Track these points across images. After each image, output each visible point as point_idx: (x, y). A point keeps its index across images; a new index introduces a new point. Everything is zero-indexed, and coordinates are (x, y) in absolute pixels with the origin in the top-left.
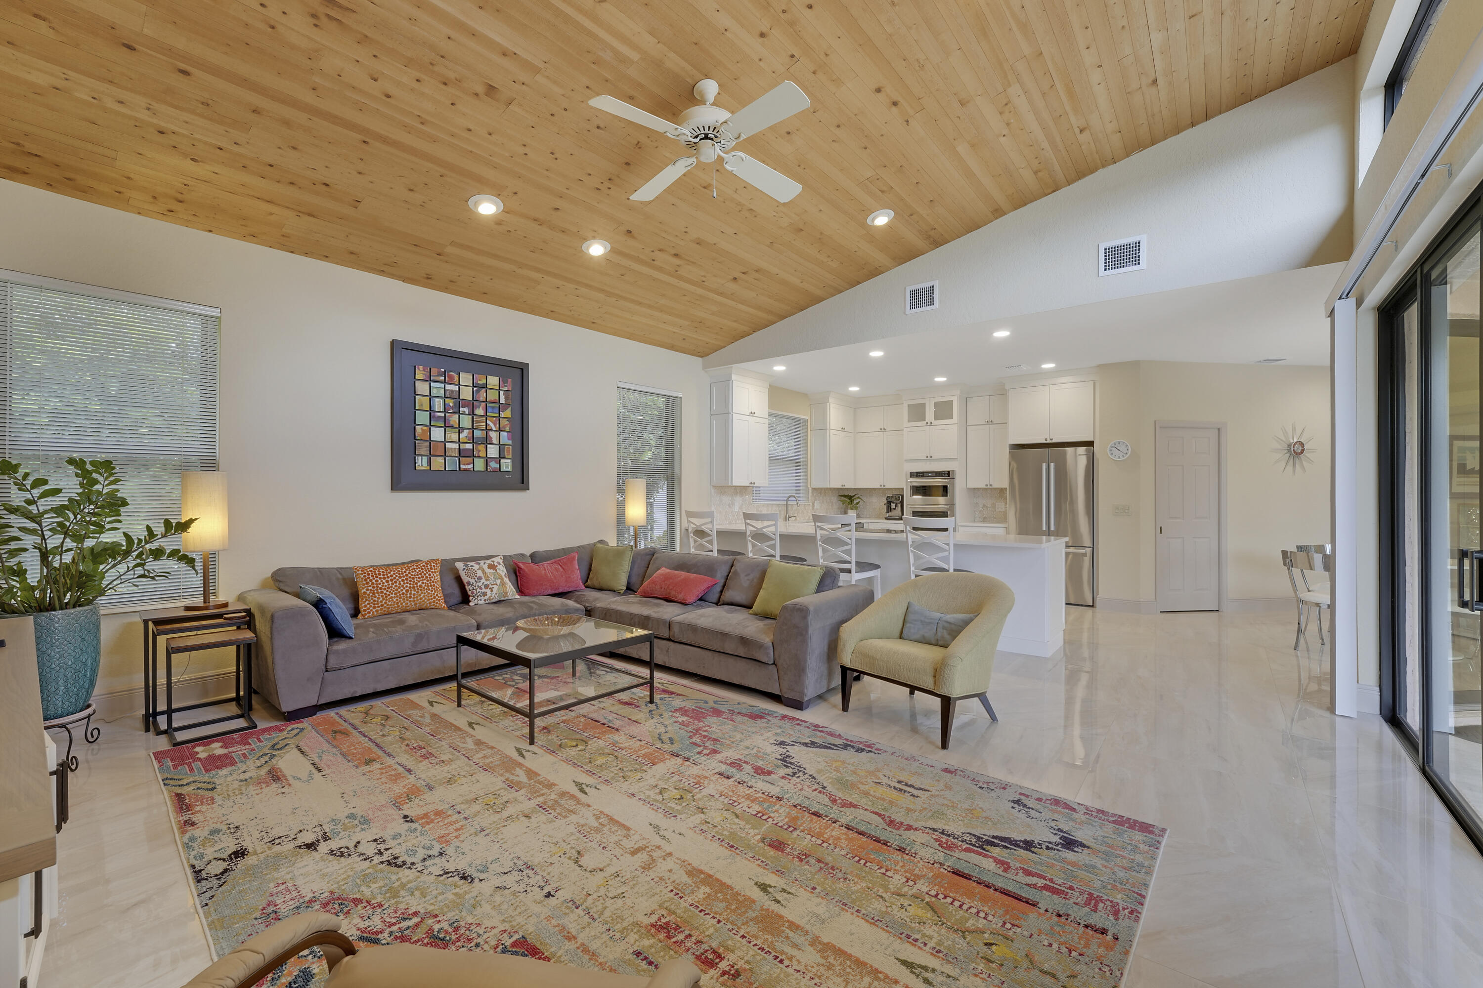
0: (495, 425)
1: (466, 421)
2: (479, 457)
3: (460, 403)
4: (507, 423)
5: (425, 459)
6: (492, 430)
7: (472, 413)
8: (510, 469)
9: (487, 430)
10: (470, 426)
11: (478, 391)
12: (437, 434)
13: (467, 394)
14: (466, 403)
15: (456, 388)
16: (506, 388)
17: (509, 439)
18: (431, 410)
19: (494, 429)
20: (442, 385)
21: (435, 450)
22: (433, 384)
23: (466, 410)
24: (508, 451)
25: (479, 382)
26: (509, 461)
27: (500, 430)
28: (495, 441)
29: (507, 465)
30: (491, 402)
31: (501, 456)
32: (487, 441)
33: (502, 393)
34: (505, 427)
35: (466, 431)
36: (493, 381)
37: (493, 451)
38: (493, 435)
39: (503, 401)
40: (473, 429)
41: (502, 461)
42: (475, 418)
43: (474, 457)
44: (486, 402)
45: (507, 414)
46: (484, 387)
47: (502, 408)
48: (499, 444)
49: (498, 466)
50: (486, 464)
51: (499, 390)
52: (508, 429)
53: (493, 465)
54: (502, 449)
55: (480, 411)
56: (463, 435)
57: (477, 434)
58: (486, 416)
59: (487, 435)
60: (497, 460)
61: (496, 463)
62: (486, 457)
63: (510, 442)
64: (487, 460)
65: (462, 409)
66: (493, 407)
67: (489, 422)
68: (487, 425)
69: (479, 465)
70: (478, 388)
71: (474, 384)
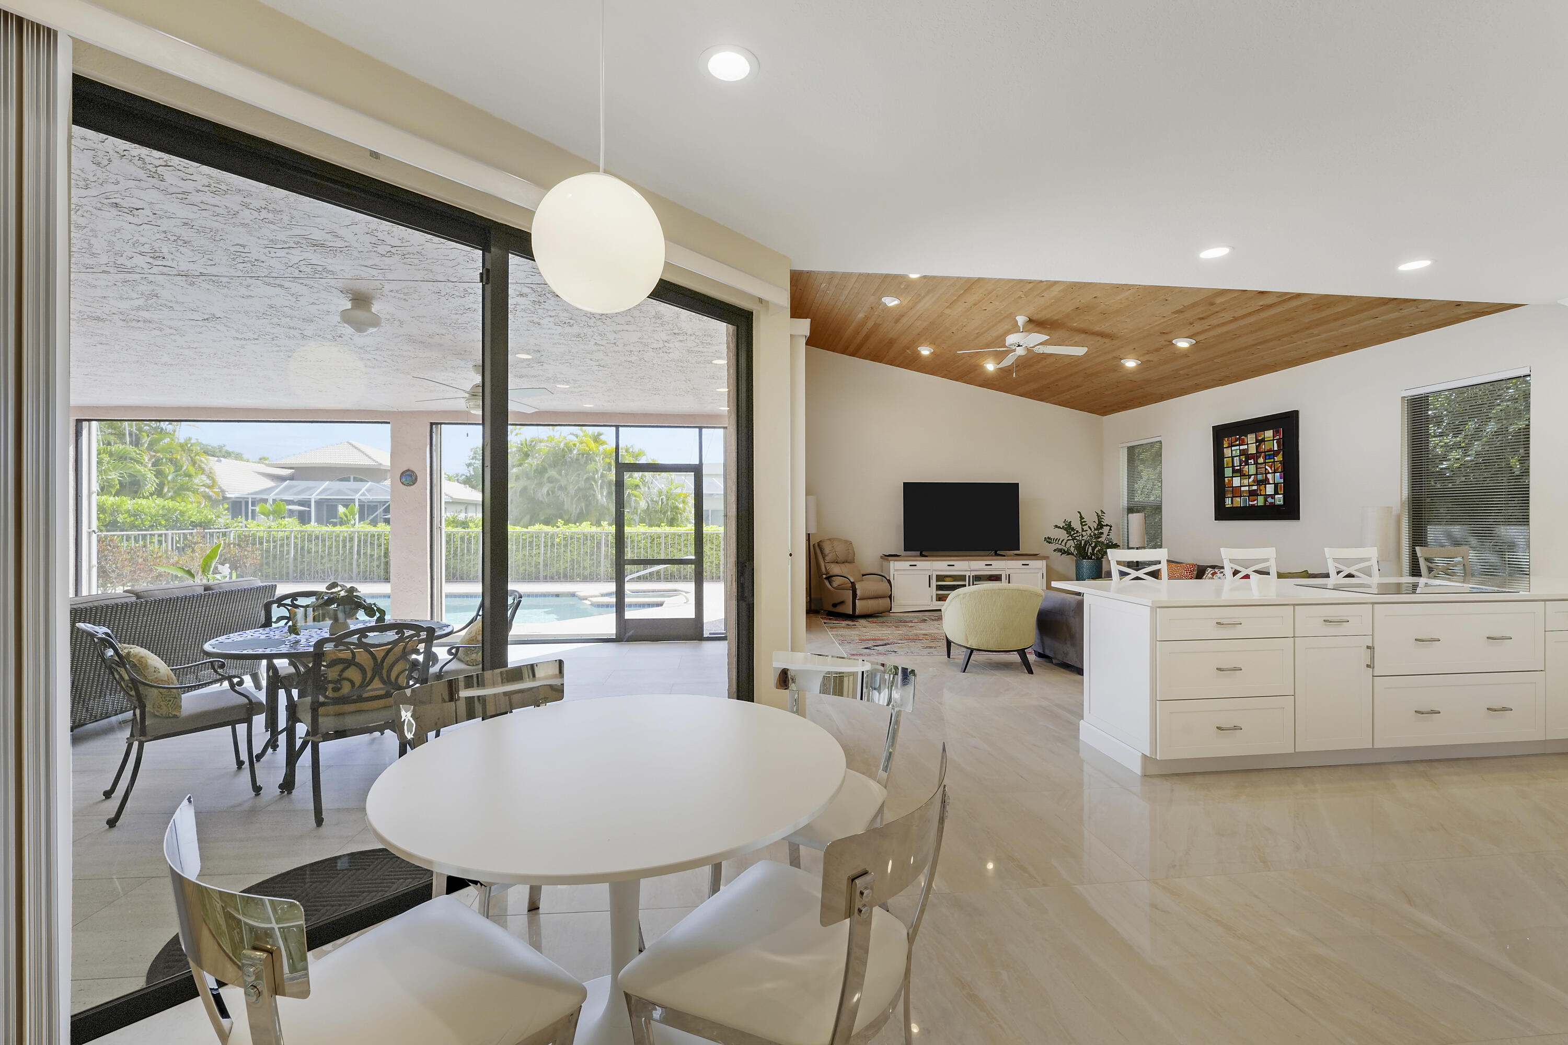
0: (1271, 469)
1: (1252, 469)
2: (1261, 495)
3: (1249, 457)
4: (1280, 465)
5: (1230, 499)
6: (1269, 473)
7: (1256, 463)
8: (1282, 503)
9: (1267, 473)
10: (1255, 473)
11: (1259, 445)
12: (1236, 482)
13: (1252, 450)
14: (1252, 456)
15: (1246, 447)
16: (1278, 437)
17: (1281, 478)
18: (1233, 466)
19: (1270, 472)
20: (1238, 447)
21: (1236, 492)
22: (1233, 448)
23: (1252, 461)
24: (1281, 488)
25: (1260, 438)
26: (1281, 496)
27: (1275, 472)
28: (1271, 482)
29: (1279, 499)
30: (1268, 452)
31: (1276, 493)
32: (1265, 482)
33: (1275, 441)
34: (1278, 469)
35: (1253, 477)
36: (1269, 434)
37: (1270, 489)
38: (1269, 476)
39: (1276, 448)
40: (1257, 474)
41: (1276, 496)
42: (1259, 466)
43: (1258, 495)
44: (1265, 452)
45: (1279, 458)
46: (1263, 440)
47: (1276, 453)
48: (1274, 483)
49: (1273, 501)
50: (1266, 500)
51: (1273, 440)
52: (1280, 470)
53: (1270, 500)
54: (1276, 485)
55: (1261, 460)
56: (1251, 480)
57: (1260, 477)
58: (1265, 463)
59: (1266, 476)
60: (1272, 496)
61: (1272, 498)
62: (1266, 495)
63: (1282, 481)
64: (1266, 497)
65: (1250, 461)
66: (1269, 455)
67: (1267, 467)
68: (1266, 469)
69: (1260, 501)
70: (1259, 442)
71: (1257, 441)
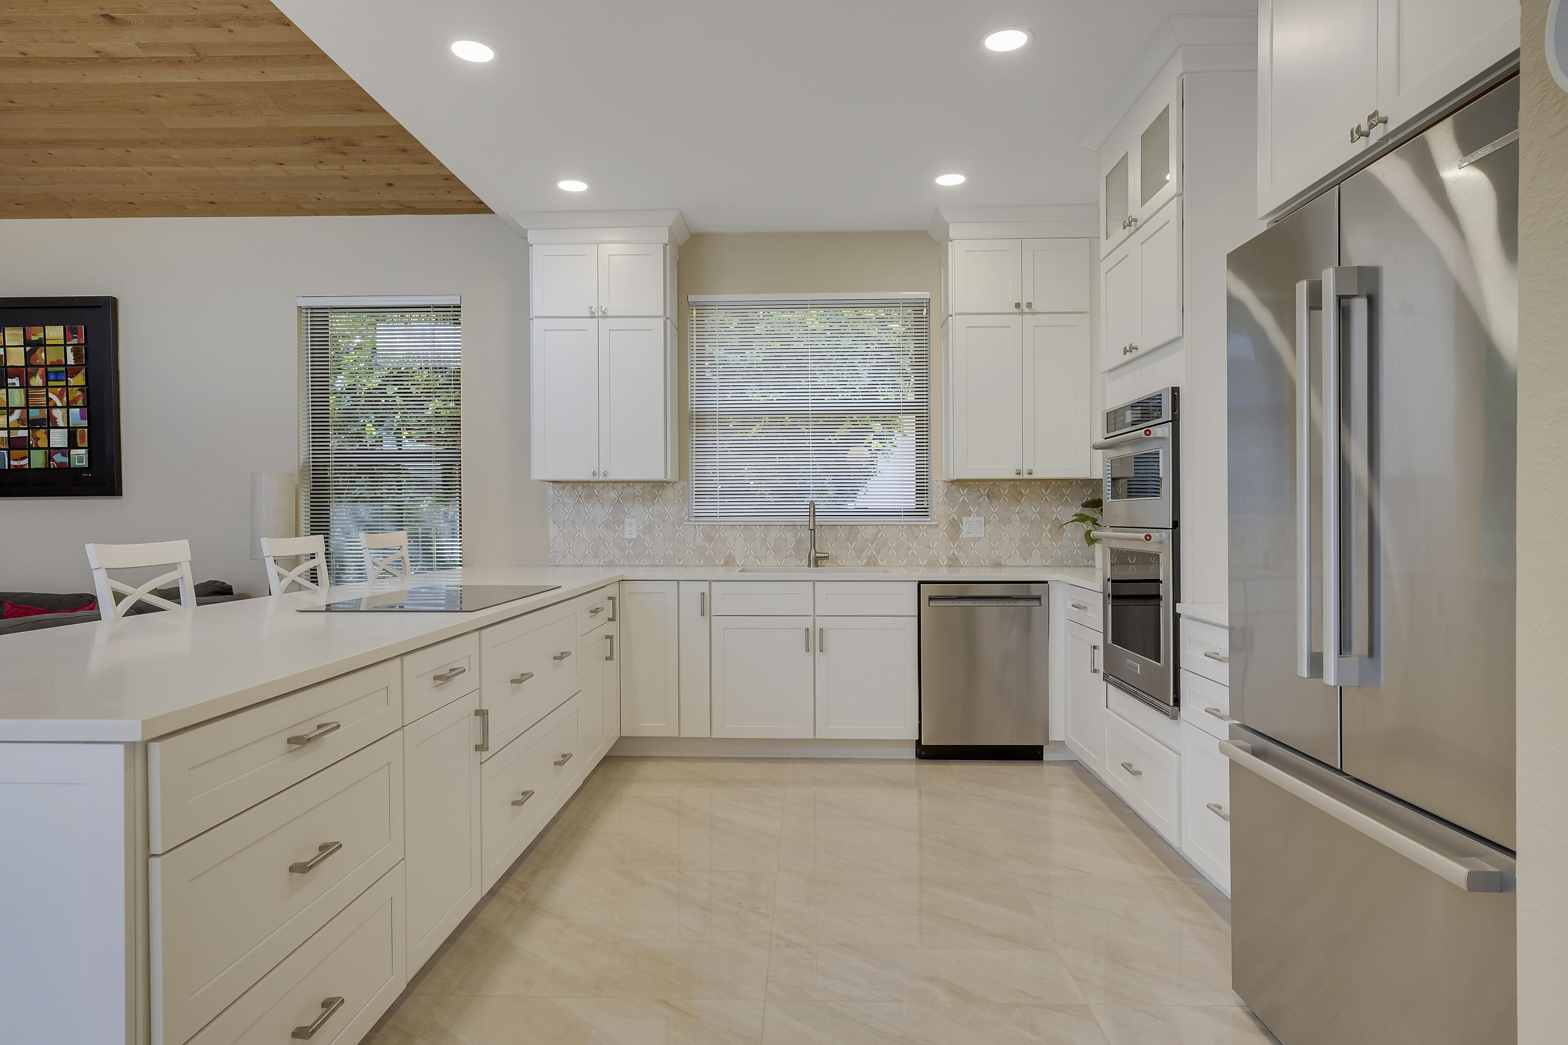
0: (61, 399)
1: (17, 398)
2: (38, 448)
4: (79, 393)
6: (56, 407)
7: (26, 386)
8: (85, 464)
9: (50, 406)
10: (23, 405)
11: (33, 352)
13: (16, 358)
14: (16, 371)
16: (75, 341)
17: (82, 418)
19: (59, 404)
23: (16, 381)
24: (82, 437)
25: (34, 338)
26: (84, 451)
27: (68, 406)
28: (61, 423)
29: (80, 458)
30: (52, 366)
31: (73, 442)
32: (49, 424)
33: (69, 349)
34: (75, 401)
35: (18, 412)
36: (55, 333)
37: (58, 438)
38: (58, 414)
39: (71, 361)
40: (27, 407)
41: (73, 452)
42: (31, 392)
43: (30, 448)
44: (46, 366)
45: (79, 379)
46: (42, 343)
47: (71, 371)
48: (68, 427)
49: (66, 460)
50: (49, 458)
51: (65, 345)
52: (80, 403)
53: (59, 458)
54: (72, 434)
55: (37, 381)
56: (14, 417)
57: (34, 414)
58: (46, 386)
59: (49, 414)
60: (65, 451)
61: (64, 455)
62: (49, 448)
63: (85, 423)
64: (50, 452)
65: (10, 381)
66: (56, 373)
67: (51, 395)
68: (48, 399)
69: (38, 460)
70: (33, 346)
71: (27, 342)
